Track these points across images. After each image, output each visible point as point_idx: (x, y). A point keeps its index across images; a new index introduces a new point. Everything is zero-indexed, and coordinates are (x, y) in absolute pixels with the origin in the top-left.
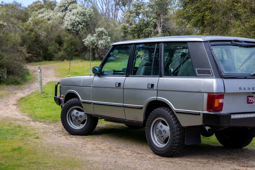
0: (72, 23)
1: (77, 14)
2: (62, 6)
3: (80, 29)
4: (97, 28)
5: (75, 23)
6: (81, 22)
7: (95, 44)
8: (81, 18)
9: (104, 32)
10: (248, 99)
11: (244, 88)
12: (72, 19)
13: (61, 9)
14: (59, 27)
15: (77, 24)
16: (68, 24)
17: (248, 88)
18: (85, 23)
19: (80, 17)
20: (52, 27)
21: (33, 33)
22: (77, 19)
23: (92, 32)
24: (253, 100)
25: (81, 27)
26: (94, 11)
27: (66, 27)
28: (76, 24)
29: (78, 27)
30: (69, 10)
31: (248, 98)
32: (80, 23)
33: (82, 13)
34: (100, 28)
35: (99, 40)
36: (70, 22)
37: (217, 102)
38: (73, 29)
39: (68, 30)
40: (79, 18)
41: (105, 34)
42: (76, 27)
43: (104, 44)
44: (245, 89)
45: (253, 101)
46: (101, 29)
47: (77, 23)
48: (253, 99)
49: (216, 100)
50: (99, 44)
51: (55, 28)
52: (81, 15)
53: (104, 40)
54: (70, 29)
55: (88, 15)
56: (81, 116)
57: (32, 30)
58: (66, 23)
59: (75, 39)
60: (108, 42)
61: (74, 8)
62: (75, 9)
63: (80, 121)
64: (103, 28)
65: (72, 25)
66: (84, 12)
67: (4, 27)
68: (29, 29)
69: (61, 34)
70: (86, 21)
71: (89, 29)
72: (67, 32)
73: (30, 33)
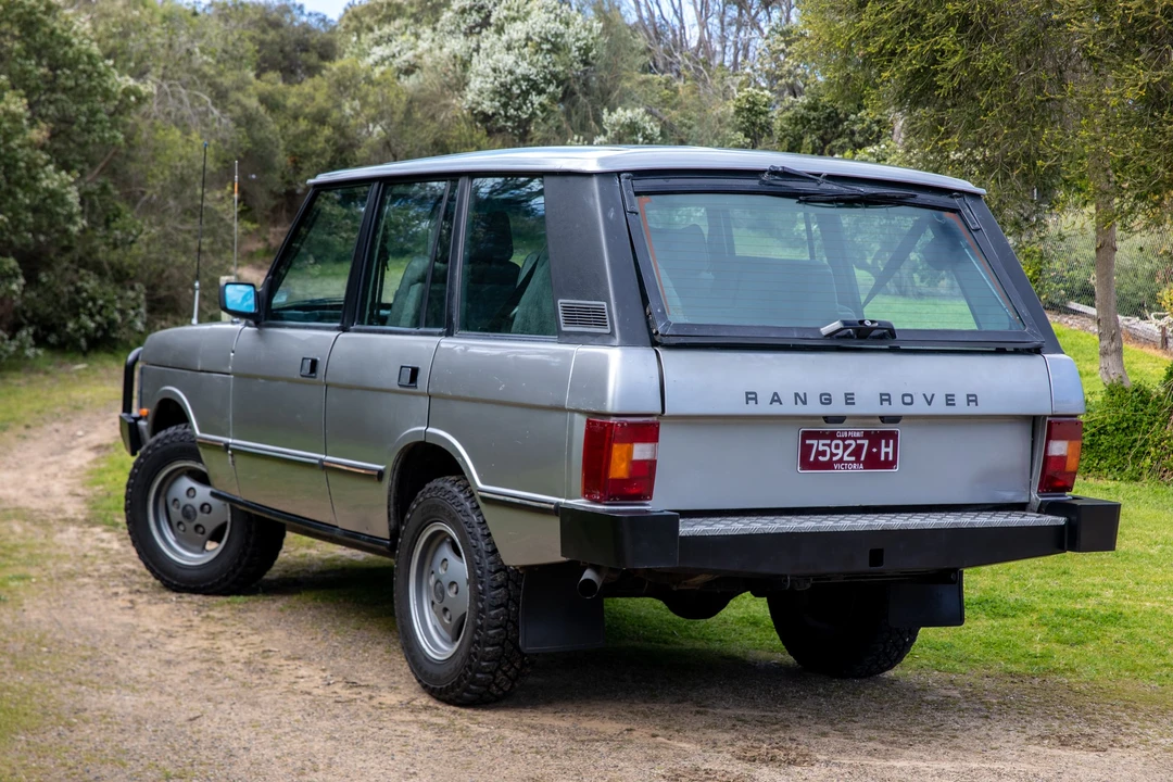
0: (502, 85)
1: (526, 45)
2: (471, 8)
3: (533, 114)
4: (612, 110)
5: (512, 85)
6: (539, 79)
8: (540, 64)
9: (644, 128)
10: (806, 450)
11: (776, 394)
12: (501, 65)
13: (465, 22)
14: (443, 102)
15: (522, 90)
16: (481, 92)
17: (797, 395)
18: (557, 87)
19: (535, 58)
20: (411, 102)
21: (327, 131)
22: (523, 68)
23: (588, 127)
24: (835, 451)
25: (541, 104)
26: (606, 30)
27: (474, 106)
28: (518, 91)
29: (526, 104)
30: (493, 29)
31: (808, 442)
32: (535, 87)
33: (548, 41)
34: (625, 109)
36: (493, 83)
37: (624, 456)
38: (502, 112)
39: (482, 117)
40: (531, 63)
42: (517, 106)
44: (779, 401)
45: (835, 459)
46: (629, 113)
47: (524, 85)
48: (837, 447)
49: (618, 451)
51: (426, 109)
52: (542, 50)
54: (490, 113)
55: (580, 49)
56: (206, 507)
57: (320, 118)
58: (475, 83)
61: (514, 19)
62: (519, 25)
63: (201, 530)
64: (637, 110)
65: (501, 96)
66: (556, 35)
67: (141, 99)
68: (307, 110)
69: (448, 137)
70: (561, 76)
71: (576, 113)
72: (479, 125)
73: (313, 132)
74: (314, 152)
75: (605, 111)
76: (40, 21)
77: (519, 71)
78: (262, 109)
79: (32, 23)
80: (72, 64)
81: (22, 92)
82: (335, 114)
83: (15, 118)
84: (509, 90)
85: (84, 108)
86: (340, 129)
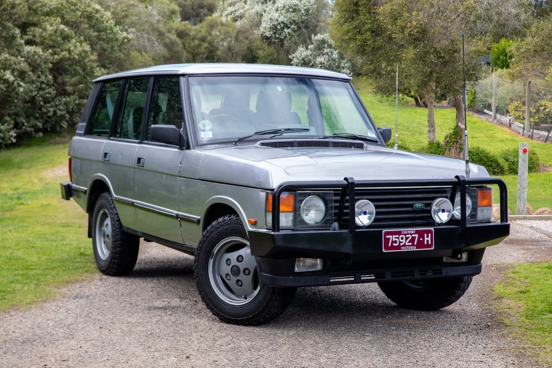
0: (273, 25)
1: (283, 9)
3: (286, 37)
4: (315, 35)
5: (277, 25)
6: (288, 23)
7: (311, 62)
8: (288, 17)
9: (328, 42)
12: (273, 17)
14: (251, 32)
15: (281, 27)
16: (265, 28)
18: (295, 26)
19: (286, 15)
20: (238, 32)
21: (206, 45)
22: (281, 19)
23: (306, 42)
25: (288, 33)
26: (316, 2)
27: (263, 33)
28: (280, 28)
29: (283, 33)
32: (286, 26)
33: (292, 8)
34: (321, 34)
35: (318, 56)
36: (270, 24)
39: (266, 38)
40: (285, 17)
41: (328, 45)
42: (279, 33)
43: (326, 64)
46: (322, 36)
47: (282, 25)
50: (316, 64)
51: (244, 35)
52: (289, 11)
53: (327, 56)
54: (269, 36)
55: (305, 10)
57: (203, 40)
58: (264, 25)
59: (276, 55)
60: (334, 60)
64: (326, 35)
65: (273, 29)
66: (295, 5)
67: (129, 41)
68: (198, 36)
69: (252, 46)
70: (297, 22)
71: (302, 36)
72: (265, 41)
73: (200, 45)
74: (201, 53)
75: (313, 35)
76: (94, 16)
77: (280, 20)
78: (178, 40)
79: (91, 17)
80: (105, 30)
81: (88, 42)
82: (209, 38)
83: (85, 52)
84: (277, 27)
85: (109, 46)
86: (211, 44)
